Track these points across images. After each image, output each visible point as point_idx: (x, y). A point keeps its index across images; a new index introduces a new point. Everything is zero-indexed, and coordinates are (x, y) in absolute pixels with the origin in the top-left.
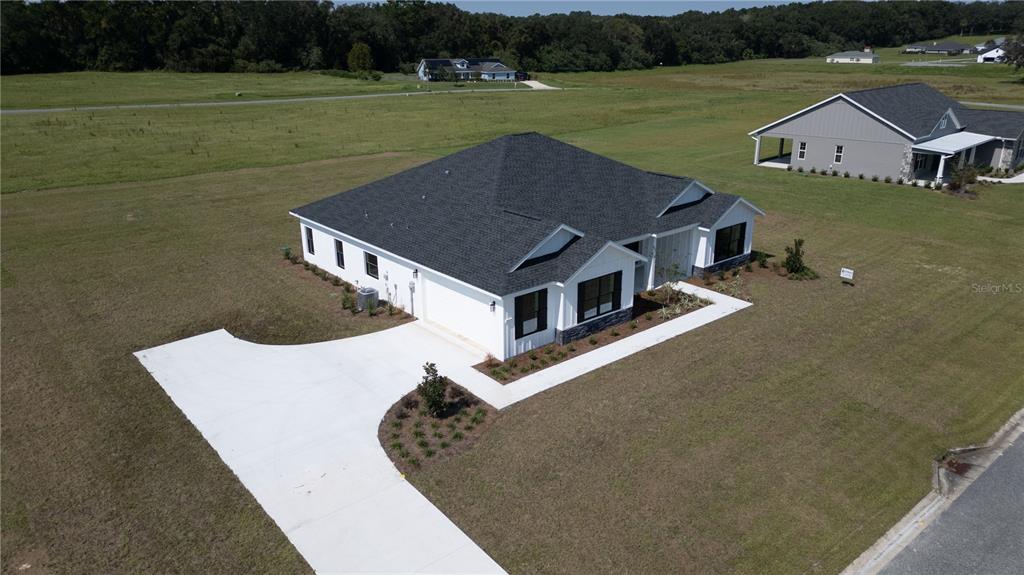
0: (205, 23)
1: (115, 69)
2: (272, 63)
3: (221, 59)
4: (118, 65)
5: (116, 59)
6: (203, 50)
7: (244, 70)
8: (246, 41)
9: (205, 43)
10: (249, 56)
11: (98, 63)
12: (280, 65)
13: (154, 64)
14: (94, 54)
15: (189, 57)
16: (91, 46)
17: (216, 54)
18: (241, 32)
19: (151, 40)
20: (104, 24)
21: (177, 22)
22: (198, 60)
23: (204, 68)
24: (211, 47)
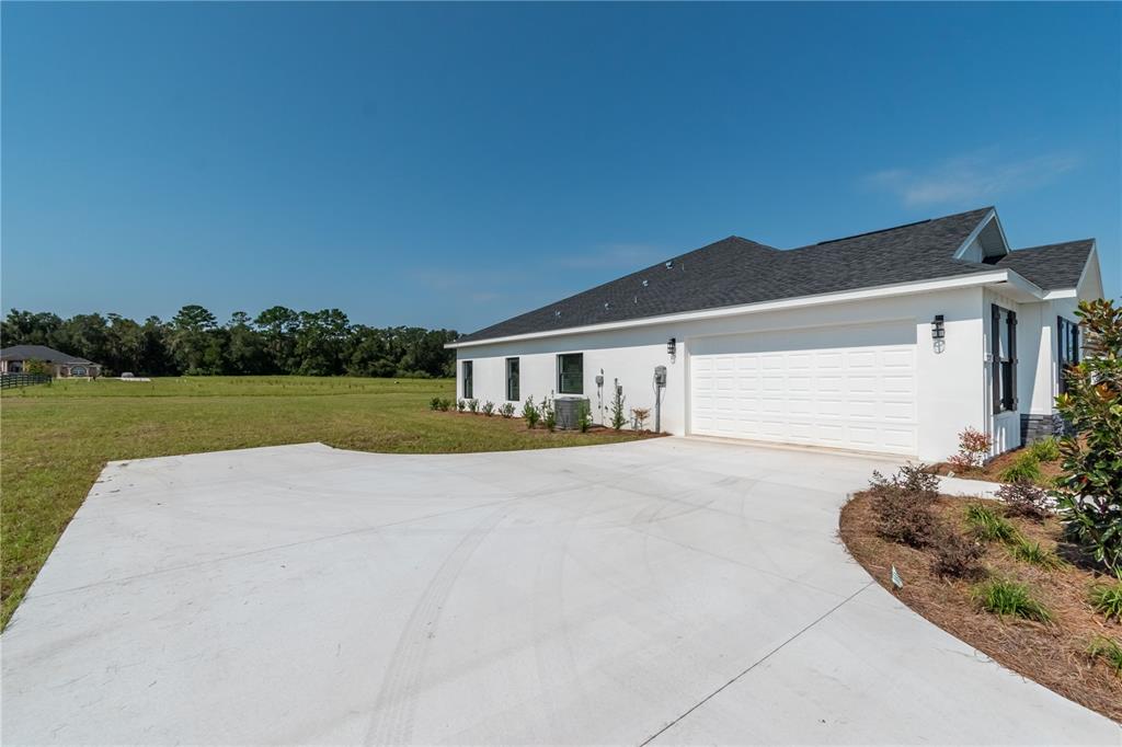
0: (381, 347)
1: (312, 375)
2: (423, 372)
3: (388, 369)
4: (315, 372)
5: (313, 368)
6: (376, 364)
7: (403, 376)
8: (408, 359)
9: (378, 359)
10: (408, 368)
11: (300, 370)
12: (428, 375)
13: (340, 372)
14: (298, 364)
15: (366, 368)
16: (298, 359)
17: (385, 366)
18: (404, 352)
19: (341, 356)
20: (308, 346)
21: (360, 345)
22: (371, 369)
23: (375, 374)
24: (382, 361)
